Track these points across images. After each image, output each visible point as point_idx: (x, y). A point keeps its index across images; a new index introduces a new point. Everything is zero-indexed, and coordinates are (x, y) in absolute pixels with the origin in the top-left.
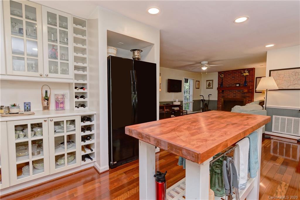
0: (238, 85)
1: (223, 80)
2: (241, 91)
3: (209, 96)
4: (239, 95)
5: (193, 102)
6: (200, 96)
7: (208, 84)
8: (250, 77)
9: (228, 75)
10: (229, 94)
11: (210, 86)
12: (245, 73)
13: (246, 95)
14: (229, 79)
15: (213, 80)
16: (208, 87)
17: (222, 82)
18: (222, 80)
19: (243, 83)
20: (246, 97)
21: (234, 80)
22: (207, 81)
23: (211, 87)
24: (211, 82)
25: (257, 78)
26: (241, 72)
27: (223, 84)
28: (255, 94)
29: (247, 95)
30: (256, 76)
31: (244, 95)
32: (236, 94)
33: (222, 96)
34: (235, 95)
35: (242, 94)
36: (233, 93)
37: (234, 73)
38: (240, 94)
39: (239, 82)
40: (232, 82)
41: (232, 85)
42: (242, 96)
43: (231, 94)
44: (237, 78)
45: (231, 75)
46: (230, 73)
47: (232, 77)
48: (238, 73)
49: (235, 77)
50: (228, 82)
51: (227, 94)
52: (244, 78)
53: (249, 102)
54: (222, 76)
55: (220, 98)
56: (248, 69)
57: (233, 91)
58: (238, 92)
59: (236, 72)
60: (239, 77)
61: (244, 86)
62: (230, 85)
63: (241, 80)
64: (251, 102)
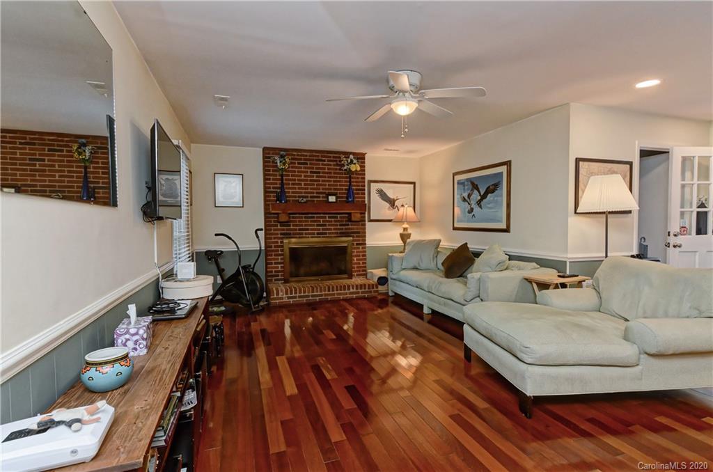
0: (332, 199)
1: (284, 178)
2: (337, 218)
3: (257, 237)
4: (334, 229)
6: (216, 235)
7: (224, 190)
8: (358, 178)
9: (299, 163)
10: (305, 225)
11: (233, 197)
13: (349, 229)
14: (303, 178)
15: (242, 175)
17: (282, 184)
18: (282, 180)
19: (344, 193)
20: (352, 233)
21: (319, 181)
22: (217, 175)
23: (237, 199)
24: (233, 181)
25: (370, 182)
26: (340, 161)
27: (285, 192)
28: (368, 225)
29: (353, 229)
30: (368, 177)
31: (345, 229)
32: (325, 225)
33: (281, 234)
34: (323, 229)
35: (341, 225)
36: (315, 221)
37: (317, 160)
38: (337, 225)
39: (331, 189)
40: (311, 189)
41: (311, 197)
42: (341, 233)
43: (310, 225)
44: (325, 177)
45: (307, 164)
46: (305, 159)
47: (311, 172)
48: (328, 161)
49: (319, 173)
50: (299, 188)
51: (297, 225)
52: (346, 178)
53: (359, 248)
54: (284, 164)
55: (276, 240)
56: (354, 154)
57: (317, 217)
58: (331, 221)
59: (322, 157)
60: (330, 173)
61: (348, 202)
62: (307, 197)
63: (337, 186)
64: (362, 248)
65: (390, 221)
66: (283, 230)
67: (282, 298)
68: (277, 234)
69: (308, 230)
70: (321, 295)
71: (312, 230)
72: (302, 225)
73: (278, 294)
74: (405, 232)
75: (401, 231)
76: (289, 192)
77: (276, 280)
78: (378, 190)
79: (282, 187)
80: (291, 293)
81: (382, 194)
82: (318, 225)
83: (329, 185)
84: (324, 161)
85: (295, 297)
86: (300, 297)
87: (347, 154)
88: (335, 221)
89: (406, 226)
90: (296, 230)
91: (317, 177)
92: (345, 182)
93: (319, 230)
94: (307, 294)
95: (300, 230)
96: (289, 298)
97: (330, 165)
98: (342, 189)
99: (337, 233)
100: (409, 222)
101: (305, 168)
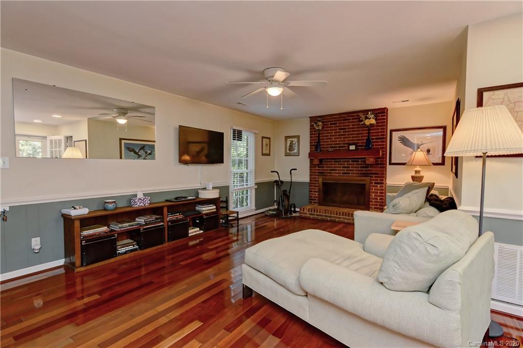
0: (352, 147)
1: (321, 135)
2: (358, 161)
3: (291, 174)
4: (356, 170)
5: (256, 187)
6: (272, 172)
7: (290, 146)
8: (378, 129)
9: (331, 124)
10: (335, 167)
11: (294, 150)
12: (367, 120)
13: (369, 170)
14: (333, 134)
15: (299, 136)
16: (288, 151)
17: (319, 140)
18: (319, 137)
19: (364, 143)
20: (371, 174)
21: (345, 135)
22: (287, 138)
23: (296, 151)
24: (295, 140)
25: (391, 131)
26: (360, 118)
27: (320, 145)
28: (389, 167)
29: (371, 170)
30: (390, 127)
31: (365, 170)
32: (349, 167)
33: (319, 173)
34: (347, 170)
35: (361, 167)
36: (341, 164)
37: (344, 120)
38: (358, 167)
39: (354, 140)
40: (339, 141)
41: (339, 147)
42: (361, 173)
43: (338, 167)
44: (350, 131)
45: (336, 124)
46: (335, 121)
47: (339, 129)
48: (353, 119)
49: (345, 129)
50: (331, 141)
51: (329, 167)
52: (366, 130)
53: (377, 186)
54: (318, 126)
55: (315, 177)
56: (373, 111)
57: (343, 162)
58: (354, 164)
59: (348, 117)
60: (354, 128)
61: (367, 149)
62: (336, 147)
63: (359, 137)
64: (380, 187)
65: (404, 164)
66: (320, 170)
67: (305, 214)
68: (316, 173)
69: (336, 170)
71: (339, 170)
72: (332, 167)
73: (304, 210)
74: (418, 175)
75: (413, 174)
76: (323, 145)
77: (314, 202)
78: (399, 138)
79: (319, 142)
80: (312, 212)
81: (404, 141)
82: (343, 167)
83: (352, 137)
84: (350, 119)
85: (314, 215)
86: (317, 215)
87: (366, 112)
88: (357, 164)
89: (418, 168)
90: (327, 170)
91: (343, 132)
92: (366, 133)
93: (344, 170)
94: (321, 214)
95: (330, 170)
96: (310, 214)
97: (354, 122)
98: (363, 140)
99: (358, 174)
100: (420, 165)
101: (335, 127)
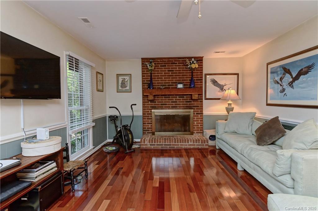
0: (180, 86)
1: (153, 75)
2: (184, 97)
3: (132, 109)
4: (182, 104)
6: (110, 108)
7: (122, 83)
8: (198, 73)
9: (161, 66)
10: (165, 102)
11: (126, 87)
14: (163, 74)
15: (131, 75)
17: (151, 78)
18: (151, 76)
19: (188, 82)
20: (193, 106)
21: (173, 76)
22: (118, 75)
23: (128, 88)
24: (127, 78)
25: (206, 75)
26: (186, 63)
27: (152, 83)
28: (204, 101)
29: (193, 104)
30: (205, 72)
31: (189, 104)
32: (177, 102)
33: (151, 107)
34: (175, 104)
35: (186, 102)
36: (170, 100)
37: (171, 63)
38: (184, 102)
39: (180, 80)
40: (168, 80)
41: (168, 85)
42: (186, 107)
43: (168, 102)
44: (177, 73)
45: (166, 66)
46: (164, 63)
47: (168, 71)
48: (179, 63)
49: (173, 71)
50: (161, 81)
51: (160, 102)
52: (190, 73)
53: (198, 116)
54: (152, 67)
55: (148, 110)
56: (195, 58)
57: (172, 97)
58: (180, 100)
59: (175, 61)
60: (180, 71)
61: (190, 88)
62: (166, 85)
63: (184, 78)
64: (200, 116)
65: (219, 99)
66: (152, 104)
67: (147, 145)
68: (149, 107)
69: (166, 104)
70: (170, 145)
71: (168, 104)
72: (163, 102)
73: (144, 142)
74: (230, 107)
75: (227, 106)
76: (155, 83)
77: (148, 133)
78: (211, 80)
79: (151, 80)
80: (152, 142)
81: (215, 82)
82: (172, 102)
83: (179, 78)
84: (176, 63)
85: (154, 145)
86: (157, 145)
87: (190, 58)
88: (183, 100)
89: (230, 102)
90: (159, 104)
91: (172, 73)
92: (189, 75)
93: (173, 104)
94: (161, 143)
95: (161, 104)
96: (151, 145)
97: (180, 66)
98: (187, 80)
99: (184, 107)
100: (232, 100)
101: (164, 68)
